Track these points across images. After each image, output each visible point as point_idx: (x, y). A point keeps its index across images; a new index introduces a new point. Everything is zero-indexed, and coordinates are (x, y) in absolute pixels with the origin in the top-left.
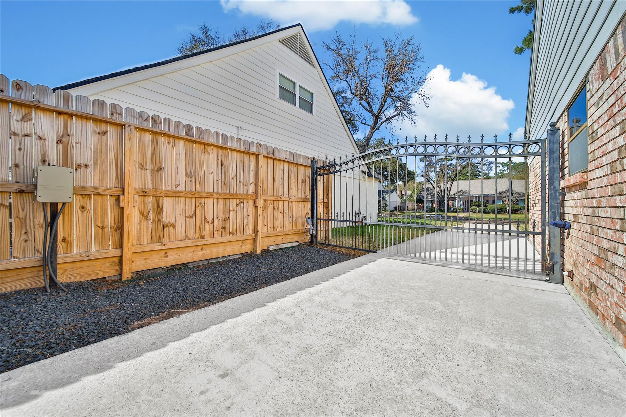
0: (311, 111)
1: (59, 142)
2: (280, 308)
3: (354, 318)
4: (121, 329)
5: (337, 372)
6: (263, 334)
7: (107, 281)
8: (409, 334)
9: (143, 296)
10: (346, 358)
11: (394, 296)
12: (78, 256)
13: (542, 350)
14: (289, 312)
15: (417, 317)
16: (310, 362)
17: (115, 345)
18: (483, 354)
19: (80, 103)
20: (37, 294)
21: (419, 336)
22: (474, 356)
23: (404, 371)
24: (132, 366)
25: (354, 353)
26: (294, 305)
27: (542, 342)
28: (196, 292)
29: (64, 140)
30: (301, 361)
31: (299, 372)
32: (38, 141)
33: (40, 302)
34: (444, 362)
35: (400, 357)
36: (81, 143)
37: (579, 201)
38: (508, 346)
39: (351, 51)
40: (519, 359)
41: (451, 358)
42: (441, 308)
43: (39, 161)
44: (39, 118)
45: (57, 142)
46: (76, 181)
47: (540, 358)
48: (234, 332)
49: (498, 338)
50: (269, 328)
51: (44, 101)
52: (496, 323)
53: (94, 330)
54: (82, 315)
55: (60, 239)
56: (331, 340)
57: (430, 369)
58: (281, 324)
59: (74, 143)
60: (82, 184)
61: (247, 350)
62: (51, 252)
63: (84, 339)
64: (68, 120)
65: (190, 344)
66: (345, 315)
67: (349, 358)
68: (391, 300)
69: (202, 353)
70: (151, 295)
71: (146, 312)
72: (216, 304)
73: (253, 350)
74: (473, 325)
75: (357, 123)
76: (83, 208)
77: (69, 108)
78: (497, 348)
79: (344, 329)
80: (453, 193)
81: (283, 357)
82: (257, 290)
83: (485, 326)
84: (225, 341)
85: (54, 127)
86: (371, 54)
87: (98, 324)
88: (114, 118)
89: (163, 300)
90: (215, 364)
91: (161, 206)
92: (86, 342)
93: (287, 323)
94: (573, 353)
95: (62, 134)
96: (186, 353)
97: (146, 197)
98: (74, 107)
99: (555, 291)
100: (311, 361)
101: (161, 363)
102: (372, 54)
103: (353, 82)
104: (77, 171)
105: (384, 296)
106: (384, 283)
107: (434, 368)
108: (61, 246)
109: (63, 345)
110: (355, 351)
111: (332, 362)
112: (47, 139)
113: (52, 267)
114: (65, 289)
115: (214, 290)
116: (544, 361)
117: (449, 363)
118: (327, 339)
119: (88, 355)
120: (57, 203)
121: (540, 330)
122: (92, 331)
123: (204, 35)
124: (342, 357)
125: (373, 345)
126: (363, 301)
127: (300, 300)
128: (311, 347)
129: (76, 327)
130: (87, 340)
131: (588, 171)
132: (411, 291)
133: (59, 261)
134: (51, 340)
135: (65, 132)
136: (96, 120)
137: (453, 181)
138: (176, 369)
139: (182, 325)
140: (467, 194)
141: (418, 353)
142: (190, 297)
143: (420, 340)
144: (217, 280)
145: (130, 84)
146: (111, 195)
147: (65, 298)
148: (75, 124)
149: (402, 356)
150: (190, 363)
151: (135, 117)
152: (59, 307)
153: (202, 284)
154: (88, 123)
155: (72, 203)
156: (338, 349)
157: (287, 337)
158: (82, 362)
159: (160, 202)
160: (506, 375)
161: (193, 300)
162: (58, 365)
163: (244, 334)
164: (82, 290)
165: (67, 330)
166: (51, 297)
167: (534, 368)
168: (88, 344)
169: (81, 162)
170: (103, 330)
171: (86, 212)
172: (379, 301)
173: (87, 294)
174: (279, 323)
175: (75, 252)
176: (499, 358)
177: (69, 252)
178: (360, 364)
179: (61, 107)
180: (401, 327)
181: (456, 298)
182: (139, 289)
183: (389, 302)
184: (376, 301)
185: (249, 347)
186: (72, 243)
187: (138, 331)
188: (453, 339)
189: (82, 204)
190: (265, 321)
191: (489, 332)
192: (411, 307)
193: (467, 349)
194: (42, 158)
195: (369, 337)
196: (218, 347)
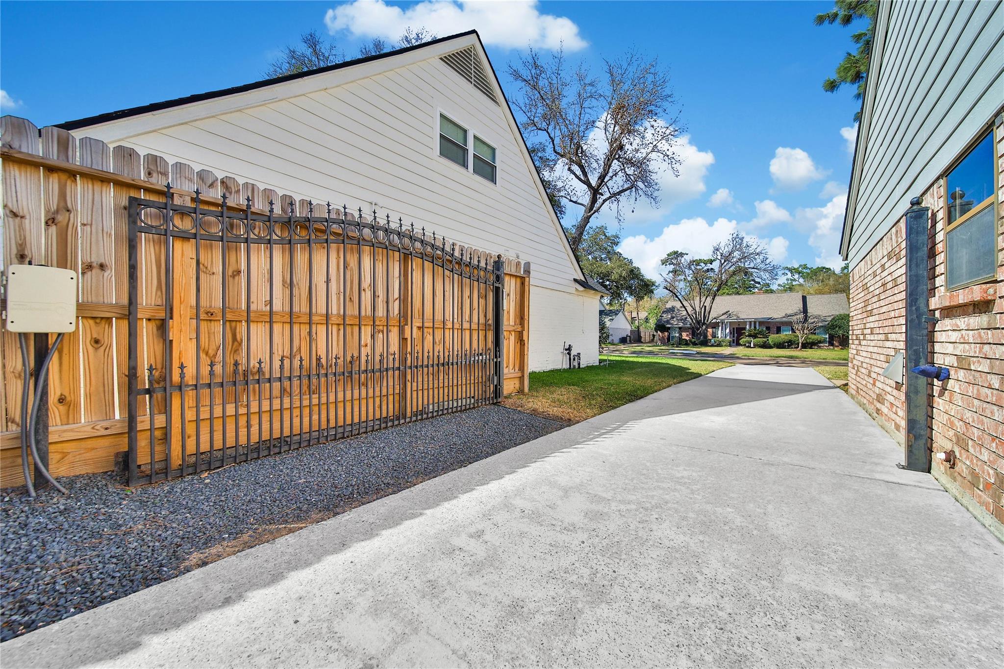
0: (492, 179)
1: (50, 222)
2: (457, 524)
3: (590, 541)
4: (165, 569)
5: (580, 659)
6: (430, 576)
7: (142, 472)
8: (694, 573)
9: (208, 499)
10: (591, 627)
11: (653, 497)
12: (89, 428)
13: (938, 604)
14: (472, 530)
15: (701, 538)
16: (525, 638)
17: (153, 605)
18: (837, 615)
19: (89, 152)
20: (11, 500)
21: (713, 580)
22: (821, 618)
23: (703, 653)
24: (185, 650)
25: (605, 615)
26: (481, 516)
27: (933, 587)
28: (303, 492)
29: (59, 218)
30: (508, 636)
31: (507, 661)
32: (11, 219)
33: (15, 516)
34: (771, 633)
35: (690, 623)
36: (91, 225)
37: (971, 333)
38: (875, 596)
39: (555, 82)
40: (904, 623)
41: (783, 624)
42: (739, 521)
43: (13, 256)
44: (12, 177)
45: (46, 223)
46: (83, 293)
47: (940, 621)
48: (377, 573)
49: (853, 579)
50: (440, 563)
51: (20, 147)
52: (840, 549)
53: (114, 572)
54: (93, 540)
55: (53, 398)
56: (557, 587)
57: (750, 648)
58: (462, 555)
59: (79, 224)
60: (94, 300)
61: (404, 612)
62: (37, 423)
63: (93, 592)
64: (66, 183)
65: (296, 599)
66: (573, 535)
67: (596, 627)
68: (648, 505)
69: (318, 621)
70: (223, 498)
71: (213, 532)
72: (341, 516)
73: (416, 611)
74: (803, 553)
75: (564, 202)
76: (97, 341)
77: (68, 161)
78: (857, 600)
79: (577, 565)
80: (714, 316)
81: (474, 627)
82: (410, 487)
83: (823, 554)
84: (362, 591)
85: (40, 195)
86: (587, 88)
87: (122, 560)
88: (154, 180)
89: (244, 507)
90: (345, 645)
91: (239, 339)
92: (97, 597)
93: (471, 553)
94: (994, 608)
95: (55, 207)
96: (288, 621)
97: (213, 322)
98: (77, 159)
99: (920, 485)
100: (526, 634)
101: (241, 645)
102: (589, 88)
103: (558, 133)
104: (86, 276)
105: (635, 498)
106: (630, 472)
107: (756, 645)
108: (55, 413)
109: (51, 605)
110: (603, 610)
111: (566, 637)
112: (28, 217)
113: (38, 450)
114: (63, 490)
115: (336, 487)
116: (950, 628)
117: (781, 635)
118: (549, 586)
119: (100, 627)
120: (47, 335)
121: (921, 562)
122: (110, 575)
123: (310, 50)
124: (582, 624)
125: (636, 597)
126: (600, 507)
127: (489, 507)
128: (521, 604)
129: (80, 567)
130: (99, 593)
131: (996, 282)
132: (678, 487)
133: (52, 439)
134: (29, 597)
135: (62, 204)
136: (120, 184)
137: (715, 296)
138: (269, 656)
139: (280, 560)
140: (735, 318)
141: (720, 613)
142: (292, 502)
143: (718, 586)
144: (340, 468)
145: (182, 124)
146: (149, 320)
147: (62, 507)
148: (79, 190)
149: (691, 620)
150: (297, 644)
151: (191, 180)
152: (50, 526)
153: (314, 476)
154: (104, 189)
155: (75, 334)
156: (573, 607)
157: (474, 583)
158: (86, 644)
159: (238, 331)
160: (892, 659)
161: (298, 507)
162: (39, 652)
163: (396, 577)
164: (96, 490)
165: (62, 574)
166: (37, 506)
167: (937, 642)
168: (100, 604)
169: (93, 260)
170: (132, 572)
171: (102, 349)
172: (629, 507)
173: (104, 498)
174: (458, 552)
175: (83, 421)
176: (867, 621)
177: (71, 421)
178: (619, 641)
179: (54, 157)
180: (676, 559)
181: (758, 499)
182: (201, 486)
183: (646, 509)
184: (622, 507)
185: (407, 606)
186: (77, 405)
187: (197, 573)
188: (776, 582)
189: (95, 336)
190: (431, 550)
191: (834, 567)
192: (685, 518)
193: (807, 603)
194: (18, 251)
195: (625, 581)
196: (349, 606)
